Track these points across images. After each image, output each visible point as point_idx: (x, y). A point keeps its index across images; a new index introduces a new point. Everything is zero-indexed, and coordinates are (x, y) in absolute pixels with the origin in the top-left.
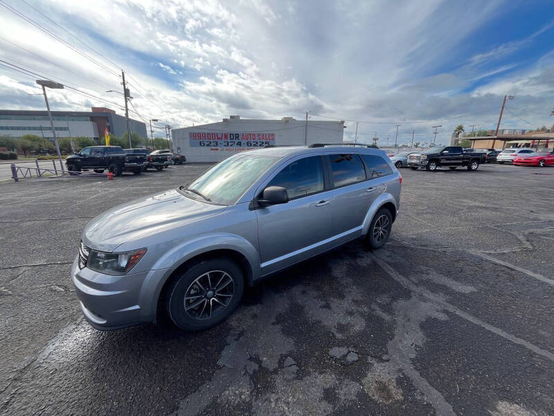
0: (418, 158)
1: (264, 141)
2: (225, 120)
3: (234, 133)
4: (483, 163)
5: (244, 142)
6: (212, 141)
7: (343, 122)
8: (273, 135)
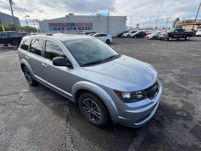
0: (164, 34)
1: (87, 27)
2: (67, 16)
3: (72, 23)
4: (192, 36)
5: (77, 27)
6: (60, 27)
7: (126, 17)
8: (92, 24)
